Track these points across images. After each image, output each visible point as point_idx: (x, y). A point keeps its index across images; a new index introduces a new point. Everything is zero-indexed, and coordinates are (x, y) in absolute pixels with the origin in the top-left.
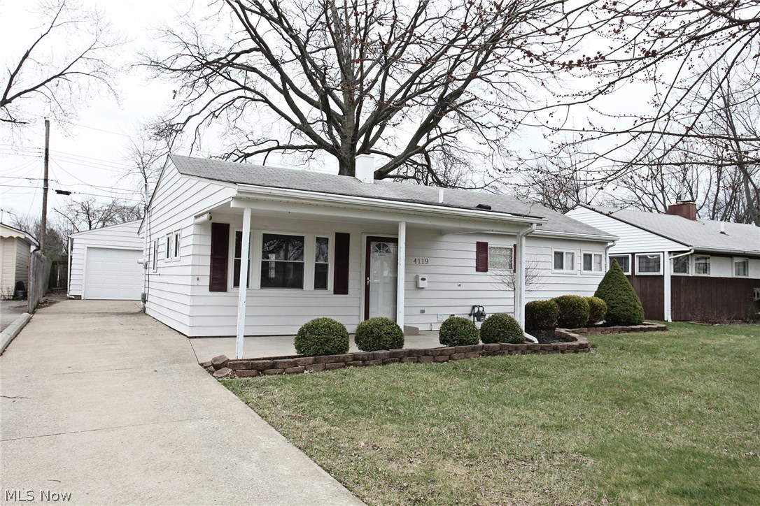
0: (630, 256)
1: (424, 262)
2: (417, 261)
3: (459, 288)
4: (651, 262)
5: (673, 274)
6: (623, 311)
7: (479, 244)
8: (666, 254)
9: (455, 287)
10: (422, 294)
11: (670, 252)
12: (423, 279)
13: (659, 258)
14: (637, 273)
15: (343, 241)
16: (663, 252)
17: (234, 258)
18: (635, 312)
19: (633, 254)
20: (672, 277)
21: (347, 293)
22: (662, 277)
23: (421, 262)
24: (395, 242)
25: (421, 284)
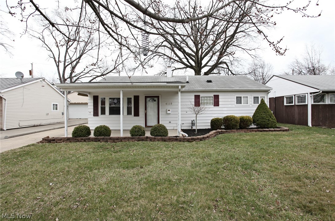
0: (294, 96)
1: (170, 104)
2: (167, 104)
3: (187, 113)
4: (302, 98)
5: (313, 103)
6: (262, 122)
7: (195, 96)
8: (309, 94)
9: (185, 113)
10: (170, 116)
11: (311, 93)
12: (169, 110)
13: (305, 97)
14: (297, 104)
15: (137, 98)
16: (307, 93)
17: (101, 106)
18: (268, 122)
19: (295, 95)
20: (312, 105)
21: (139, 116)
22: (307, 105)
23: (169, 104)
24: (158, 97)
25: (168, 112)
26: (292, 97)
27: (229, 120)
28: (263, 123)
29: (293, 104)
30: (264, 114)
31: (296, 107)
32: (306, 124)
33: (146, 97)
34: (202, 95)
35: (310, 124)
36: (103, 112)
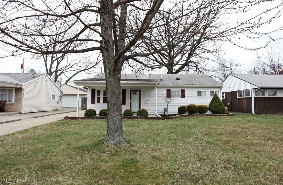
0: (243, 91)
2: (146, 96)
3: (161, 103)
4: (248, 93)
5: (255, 96)
7: (167, 90)
8: (252, 89)
9: (159, 102)
10: (148, 104)
11: (253, 89)
12: (148, 100)
13: (250, 92)
14: (245, 97)
15: (124, 91)
16: (251, 89)
17: (97, 96)
19: (243, 90)
20: (255, 98)
21: (125, 104)
22: (251, 98)
23: (148, 96)
24: (140, 91)
25: (147, 102)
26: (242, 91)
27: (191, 108)
28: (215, 110)
29: (243, 97)
30: (216, 103)
31: (244, 99)
32: (251, 112)
33: (131, 91)
34: (172, 89)
35: (253, 112)
36: (99, 101)
